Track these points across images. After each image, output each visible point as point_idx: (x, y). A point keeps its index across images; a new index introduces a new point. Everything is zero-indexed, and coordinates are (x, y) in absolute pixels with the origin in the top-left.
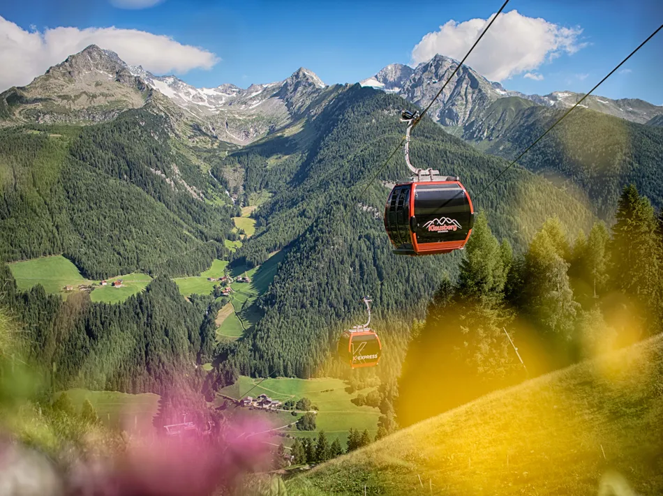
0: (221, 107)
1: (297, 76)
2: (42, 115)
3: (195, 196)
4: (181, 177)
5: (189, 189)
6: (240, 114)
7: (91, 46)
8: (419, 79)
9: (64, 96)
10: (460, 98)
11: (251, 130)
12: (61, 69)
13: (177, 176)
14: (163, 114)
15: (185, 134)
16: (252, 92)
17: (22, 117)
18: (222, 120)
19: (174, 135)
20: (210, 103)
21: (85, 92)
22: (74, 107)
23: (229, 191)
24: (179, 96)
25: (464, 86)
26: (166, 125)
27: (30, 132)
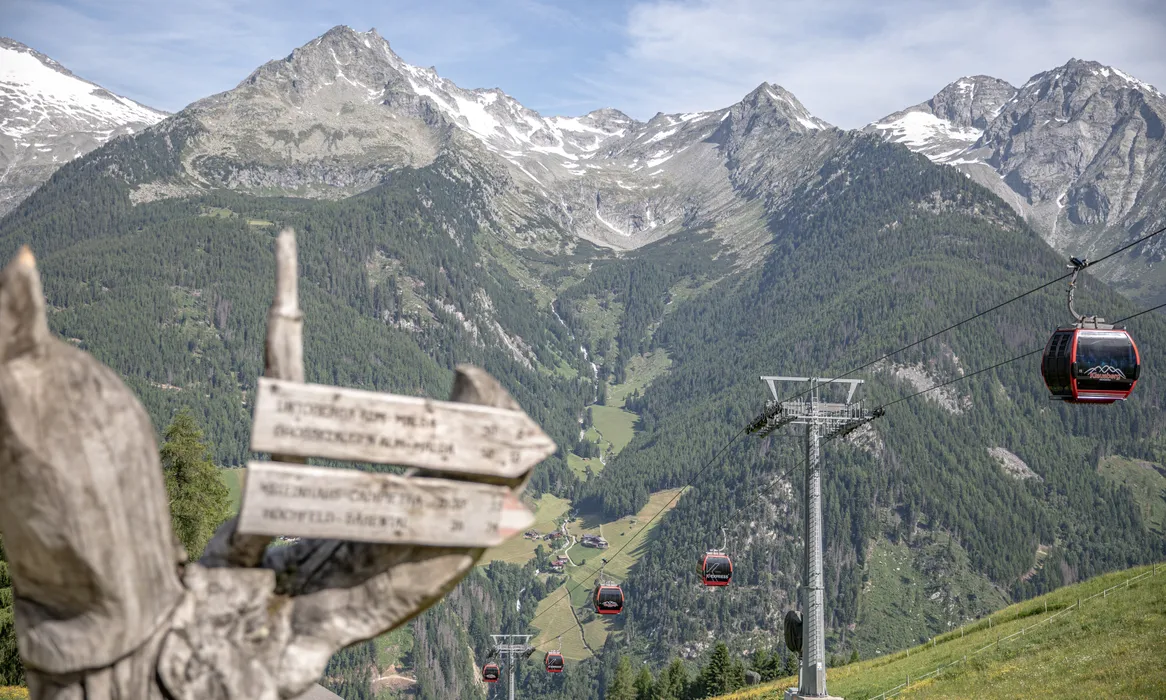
0: (589, 161)
1: (754, 103)
2: (235, 170)
3: (518, 356)
4: (495, 316)
5: (507, 340)
6: (627, 178)
7: (337, 28)
8: (1026, 116)
9: (279, 131)
10: (1115, 160)
11: (648, 213)
12: (278, 75)
13: (486, 314)
14: (469, 180)
15: (510, 221)
16: (656, 131)
17: (196, 173)
18: (589, 191)
19: (488, 224)
20: (569, 148)
21: (319, 126)
22: (299, 156)
23: (587, 348)
24: (506, 132)
25: (1130, 134)
26: (473, 204)
27: (213, 212)
